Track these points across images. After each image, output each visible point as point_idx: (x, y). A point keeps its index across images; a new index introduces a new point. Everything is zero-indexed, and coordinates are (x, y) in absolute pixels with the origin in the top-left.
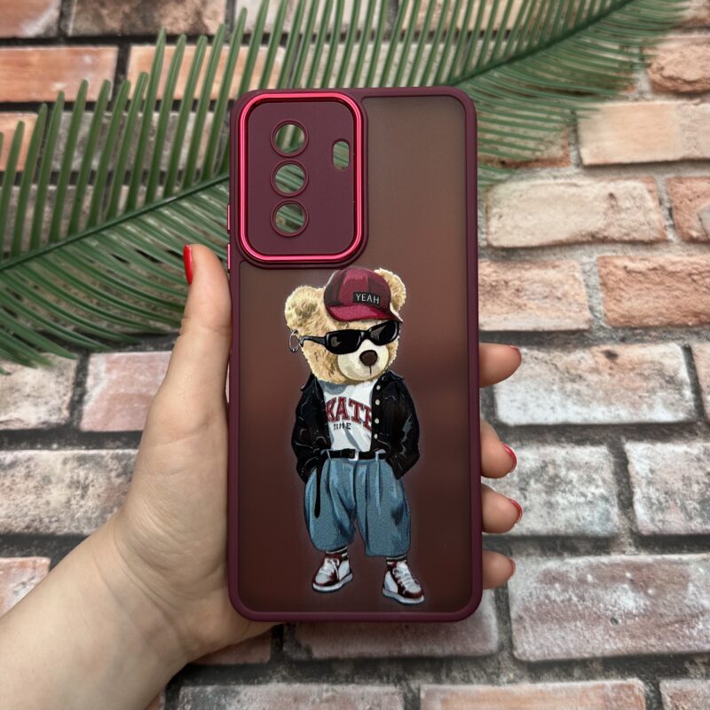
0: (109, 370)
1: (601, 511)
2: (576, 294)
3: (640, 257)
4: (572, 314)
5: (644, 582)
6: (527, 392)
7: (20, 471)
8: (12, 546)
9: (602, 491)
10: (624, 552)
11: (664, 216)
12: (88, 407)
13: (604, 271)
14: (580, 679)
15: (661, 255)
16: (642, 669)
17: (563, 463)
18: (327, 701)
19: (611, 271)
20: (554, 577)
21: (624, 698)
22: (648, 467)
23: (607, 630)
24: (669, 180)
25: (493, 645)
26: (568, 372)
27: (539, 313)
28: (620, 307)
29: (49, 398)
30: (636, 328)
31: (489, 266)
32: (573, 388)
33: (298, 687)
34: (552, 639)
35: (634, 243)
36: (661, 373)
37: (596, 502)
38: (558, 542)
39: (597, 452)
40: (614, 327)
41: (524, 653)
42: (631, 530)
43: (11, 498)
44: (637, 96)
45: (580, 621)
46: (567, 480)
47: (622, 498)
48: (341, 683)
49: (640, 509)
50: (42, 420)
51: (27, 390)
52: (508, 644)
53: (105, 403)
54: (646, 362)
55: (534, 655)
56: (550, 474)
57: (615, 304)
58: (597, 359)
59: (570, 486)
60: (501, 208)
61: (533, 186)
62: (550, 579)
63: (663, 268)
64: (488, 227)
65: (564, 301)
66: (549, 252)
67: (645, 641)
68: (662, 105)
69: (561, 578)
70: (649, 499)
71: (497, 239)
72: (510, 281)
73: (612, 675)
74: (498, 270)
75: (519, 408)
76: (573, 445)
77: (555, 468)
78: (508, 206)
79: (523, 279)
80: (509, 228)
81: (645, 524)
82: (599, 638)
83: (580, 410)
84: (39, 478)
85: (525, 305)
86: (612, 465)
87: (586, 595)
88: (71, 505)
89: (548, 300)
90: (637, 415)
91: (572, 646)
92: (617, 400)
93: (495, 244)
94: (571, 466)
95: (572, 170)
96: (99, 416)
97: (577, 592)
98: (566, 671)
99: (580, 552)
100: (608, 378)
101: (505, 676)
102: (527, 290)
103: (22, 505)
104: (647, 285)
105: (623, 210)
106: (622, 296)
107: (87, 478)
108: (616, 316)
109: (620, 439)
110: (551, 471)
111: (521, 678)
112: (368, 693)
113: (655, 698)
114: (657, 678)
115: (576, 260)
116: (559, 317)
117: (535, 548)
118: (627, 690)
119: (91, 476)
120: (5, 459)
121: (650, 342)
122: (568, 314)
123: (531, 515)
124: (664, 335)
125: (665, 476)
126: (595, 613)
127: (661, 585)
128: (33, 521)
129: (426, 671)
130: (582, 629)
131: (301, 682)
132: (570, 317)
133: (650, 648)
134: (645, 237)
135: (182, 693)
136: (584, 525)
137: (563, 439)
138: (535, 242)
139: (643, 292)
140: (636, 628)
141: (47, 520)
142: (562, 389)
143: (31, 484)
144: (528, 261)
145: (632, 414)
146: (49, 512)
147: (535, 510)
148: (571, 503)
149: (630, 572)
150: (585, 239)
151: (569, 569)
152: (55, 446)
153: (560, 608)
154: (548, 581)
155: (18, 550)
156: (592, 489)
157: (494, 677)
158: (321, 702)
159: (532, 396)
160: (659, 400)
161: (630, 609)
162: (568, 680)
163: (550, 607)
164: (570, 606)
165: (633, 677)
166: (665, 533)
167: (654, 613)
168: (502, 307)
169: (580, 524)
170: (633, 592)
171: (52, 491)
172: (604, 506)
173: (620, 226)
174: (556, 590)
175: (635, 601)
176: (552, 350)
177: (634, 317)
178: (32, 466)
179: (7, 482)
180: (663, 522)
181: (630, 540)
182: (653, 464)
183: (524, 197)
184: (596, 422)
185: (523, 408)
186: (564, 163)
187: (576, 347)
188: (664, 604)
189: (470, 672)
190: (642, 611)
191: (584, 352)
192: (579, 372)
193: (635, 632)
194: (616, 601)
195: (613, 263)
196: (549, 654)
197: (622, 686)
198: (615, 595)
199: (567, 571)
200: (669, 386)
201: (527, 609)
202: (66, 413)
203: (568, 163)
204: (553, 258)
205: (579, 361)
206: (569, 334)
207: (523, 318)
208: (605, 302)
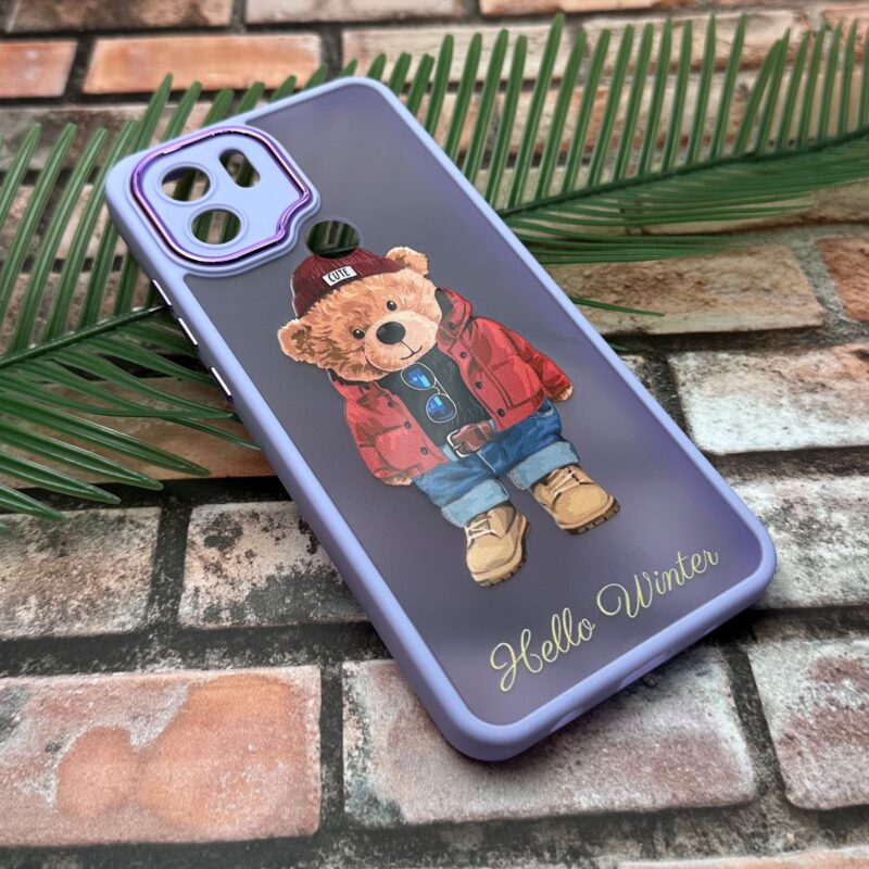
2: (793, 284)
4: (792, 309)
6: (739, 409)
13: (830, 256)
17: (819, 502)
19: (840, 256)
20: (838, 671)
26: (803, 381)
27: (738, 310)
28: (865, 297)
32: (814, 401)
35: (867, 222)
38: (835, 616)
40: (862, 322)
46: (832, 525)
52: (774, 783)
56: (801, 518)
57: (857, 294)
58: (845, 361)
59: (838, 533)
62: (833, 672)
72: (686, 272)
74: (664, 262)
75: (730, 430)
77: (807, 509)
79: (705, 270)
83: (832, 428)
89: (749, 293)
94: (834, 504)
101: (778, 838)
102: (713, 282)
108: (863, 308)
110: (801, 513)
117: (796, 628)
122: (786, 308)
132: (789, 312)
137: (812, 469)
138: (715, 226)
142: (795, 401)
150: (791, 221)
154: (828, 677)
157: (759, 842)
159: (748, 414)
163: (841, 717)
168: (678, 304)
173: (841, 204)
176: (768, 354)
184: (862, 443)
185: (736, 430)
187: (807, 348)
191: (821, 353)
192: (821, 380)
195: (842, 247)
199: (860, 660)
201: (798, 725)
205: (817, 366)
206: (791, 333)
207: (714, 316)
208: (840, 292)
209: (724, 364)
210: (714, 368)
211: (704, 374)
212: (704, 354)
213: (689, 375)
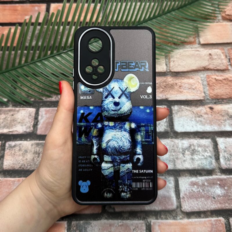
0: (46, 114)
1: (209, 161)
2: (199, 88)
3: (220, 75)
4: (198, 94)
5: (223, 185)
6: (184, 121)
7: (17, 148)
8: (15, 174)
9: (209, 154)
10: (217, 175)
11: (227, 61)
12: (39, 126)
13: (208, 80)
14: (203, 218)
15: (227, 74)
16: (224, 214)
17: (196, 145)
18: (121, 226)
19: (211, 80)
20: (194, 184)
21: (218, 224)
22: (224, 146)
23: (212, 201)
24: (228, 49)
25: (175, 207)
26: (197, 114)
27: (187, 94)
28: (214, 92)
29: (26, 123)
30: (219, 99)
31: (170, 78)
32: (199, 120)
33: (111, 221)
34: (194, 204)
35: (218, 70)
36: (228, 114)
37: (207, 158)
38: (195, 172)
39: (208, 141)
40: (212, 99)
41: (185, 209)
42: (219, 167)
43: (14, 157)
44: (217, 21)
45: (203, 198)
46: (198, 151)
47: (216, 156)
48: (125, 220)
49: (222, 160)
50: (24, 131)
51: (19, 121)
52: (180, 206)
53: (45, 125)
54: (223, 111)
55: (188, 210)
56: (192, 149)
57: (212, 91)
58: (207, 110)
59: (199, 153)
60: (174, 59)
61: (185, 51)
62: (193, 184)
63: (227, 79)
64: (170, 65)
65: (195, 90)
66: (190, 73)
67: (224, 205)
68: (226, 24)
69: (196, 184)
70: (225, 157)
71: (173, 69)
72: (178, 83)
73: (214, 216)
74: (174, 80)
75: (181, 126)
76: (199, 139)
77: (194, 147)
78: (176, 58)
79: (182, 82)
80: (176, 65)
81: (223, 165)
82: (209, 204)
83: (201, 127)
84: (23, 151)
85: (183, 91)
86: (212, 145)
87: (205, 189)
88: (34, 160)
89: (190, 90)
90: (220, 128)
91: (200, 207)
92: (213, 124)
93: (172, 71)
94: (199, 146)
95: (197, 45)
96: (43, 129)
97: (202, 188)
98: (199, 215)
99: (202, 175)
100: (210, 116)
101: (179, 217)
102: (183, 86)
103: (18, 160)
104: (222, 85)
105: (214, 59)
106: (214, 88)
107: (39, 151)
108: (213, 95)
109: (215, 137)
110: (192, 147)
111: (184, 218)
112: (134, 223)
113: (228, 224)
114: (228, 217)
115: (199, 76)
116: (194, 95)
117: (188, 174)
118: (219, 221)
119: (41, 150)
120: (12, 144)
121: (224, 104)
122: (197, 94)
123: (186, 163)
124: (228, 101)
125: (229, 149)
126: (208, 195)
127: (229, 186)
128: (22, 165)
129: (153, 215)
130: (204, 201)
131: (112, 219)
132: (197, 95)
133: (226, 207)
134: (222, 68)
135: (72, 223)
136: (204, 166)
137: (196, 137)
138: (185, 70)
139: (221, 87)
140: (221, 200)
141: (26, 165)
142: (195, 120)
143: (21, 153)
144: (184, 77)
145: (218, 128)
146: (27, 162)
147: (188, 161)
148: (199, 159)
149: (219, 181)
150: (202, 69)
151: (199, 181)
152: (29, 140)
153: (196, 194)
154: (192, 185)
155: (17, 175)
156: (206, 154)
157: (175, 217)
158: (119, 226)
159: (185, 122)
160: (227, 123)
161: (219, 194)
162: (199, 218)
163: (193, 194)
164: (200, 193)
165: (221, 217)
166: (230, 168)
167: (227, 195)
168: (175, 92)
169: (202, 165)
170: (220, 188)
171: (28, 155)
172: (210, 159)
173: (213, 64)
174: (195, 188)
175: (221, 191)
176: (191, 106)
177: (218, 95)
178: (21, 146)
179: (13, 152)
180: (229, 164)
181: (219, 171)
182: (226, 145)
183: (182, 55)
184: (207, 131)
185: (183, 126)
186: (194, 43)
187: (200, 105)
188: (230, 192)
189: (167, 216)
190: (223, 195)
191: (202, 107)
192: (201, 114)
193: (221, 202)
194: (214, 191)
195: (211, 77)
196: (193, 210)
197: (217, 220)
198: (214, 190)
199: (198, 181)
200: (230, 119)
201: (185, 194)
202: (32, 128)
203: (196, 43)
204: (192, 75)
205: (201, 110)
206: (197, 101)
207: (182, 96)
208: (209, 90)
209: (182, 109)
210: (180, 110)
211: (178, 111)
212: (179, 106)
213: (175, 112)
